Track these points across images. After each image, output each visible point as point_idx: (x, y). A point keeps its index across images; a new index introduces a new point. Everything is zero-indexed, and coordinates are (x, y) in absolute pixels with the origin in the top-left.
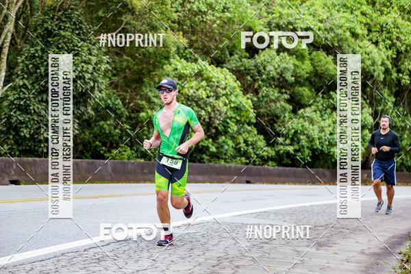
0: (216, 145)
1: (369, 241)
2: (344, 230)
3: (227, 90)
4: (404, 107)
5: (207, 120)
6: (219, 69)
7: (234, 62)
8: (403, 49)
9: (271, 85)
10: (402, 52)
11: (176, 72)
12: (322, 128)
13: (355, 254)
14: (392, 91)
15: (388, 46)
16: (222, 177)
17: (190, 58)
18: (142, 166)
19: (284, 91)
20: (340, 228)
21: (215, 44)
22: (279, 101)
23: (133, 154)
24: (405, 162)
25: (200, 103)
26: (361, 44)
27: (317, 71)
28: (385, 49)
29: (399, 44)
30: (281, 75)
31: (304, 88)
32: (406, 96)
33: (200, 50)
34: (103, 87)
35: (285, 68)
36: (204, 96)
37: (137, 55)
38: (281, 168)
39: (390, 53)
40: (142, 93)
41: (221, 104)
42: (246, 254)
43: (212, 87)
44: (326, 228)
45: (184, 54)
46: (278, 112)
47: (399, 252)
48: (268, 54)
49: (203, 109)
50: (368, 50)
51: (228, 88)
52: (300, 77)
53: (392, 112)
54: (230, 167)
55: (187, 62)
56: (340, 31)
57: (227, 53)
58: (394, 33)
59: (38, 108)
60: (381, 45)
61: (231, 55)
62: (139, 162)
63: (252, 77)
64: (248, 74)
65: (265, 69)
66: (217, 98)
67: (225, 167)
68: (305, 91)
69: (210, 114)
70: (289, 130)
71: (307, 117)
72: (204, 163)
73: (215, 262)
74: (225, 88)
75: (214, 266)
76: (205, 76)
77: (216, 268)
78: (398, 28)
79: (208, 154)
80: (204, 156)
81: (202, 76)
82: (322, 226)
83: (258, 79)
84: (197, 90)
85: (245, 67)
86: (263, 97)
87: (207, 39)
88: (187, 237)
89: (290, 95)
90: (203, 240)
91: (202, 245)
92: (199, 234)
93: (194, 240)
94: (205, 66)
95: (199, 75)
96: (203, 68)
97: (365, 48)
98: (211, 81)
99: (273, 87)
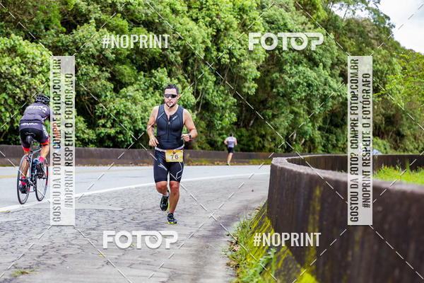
3: (44, 67)
4: (224, 86)
5: (22, 99)
6: (34, 44)
7: (50, 37)
8: (222, 27)
9: (89, 63)
10: (220, 30)
12: (146, 107)
13: (184, 238)
14: (212, 70)
15: (207, 24)
19: (104, 69)
21: (29, 18)
22: (100, 79)
25: (13, 80)
26: (181, 21)
28: (205, 27)
29: (218, 21)
30: (101, 53)
31: (125, 66)
32: (226, 75)
33: (12, 24)
36: (19, 73)
38: (102, 149)
39: (210, 30)
41: (38, 82)
42: (73, 242)
43: (27, 63)
44: (153, 211)
46: (99, 90)
47: (227, 233)
48: (87, 30)
49: (18, 87)
50: (188, 27)
51: (45, 64)
52: (121, 54)
53: (213, 91)
56: (160, 7)
57: (43, 27)
58: (214, 10)
60: (201, 22)
61: (47, 29)
63: (70, 54)
64: (66, 50)
66: (33, 75)
68: (126, 70)
69: (25, 92)
70: (111, 111)
71: (130, 96)
73: (41, 252)
74: (41, 66)
75: (39, 257)
76: (19, 52)
77: (42, 258)
78: (217, 5)
81: (16, 52)
82: (149, 209)
84: (11, 67)
85: (62, 43)
86: (82, 75)
87: (19, 12)
88: (6, 226)
89: (110, 73)
90: (25, 229)
91: (24, 233)
92: (21, 222)
93: (15, 229)
94: (19, 40)
95: (12, 50)
96: (17, 42)
97: (185, 25)
98: (26, 57)
99: (93, 64)
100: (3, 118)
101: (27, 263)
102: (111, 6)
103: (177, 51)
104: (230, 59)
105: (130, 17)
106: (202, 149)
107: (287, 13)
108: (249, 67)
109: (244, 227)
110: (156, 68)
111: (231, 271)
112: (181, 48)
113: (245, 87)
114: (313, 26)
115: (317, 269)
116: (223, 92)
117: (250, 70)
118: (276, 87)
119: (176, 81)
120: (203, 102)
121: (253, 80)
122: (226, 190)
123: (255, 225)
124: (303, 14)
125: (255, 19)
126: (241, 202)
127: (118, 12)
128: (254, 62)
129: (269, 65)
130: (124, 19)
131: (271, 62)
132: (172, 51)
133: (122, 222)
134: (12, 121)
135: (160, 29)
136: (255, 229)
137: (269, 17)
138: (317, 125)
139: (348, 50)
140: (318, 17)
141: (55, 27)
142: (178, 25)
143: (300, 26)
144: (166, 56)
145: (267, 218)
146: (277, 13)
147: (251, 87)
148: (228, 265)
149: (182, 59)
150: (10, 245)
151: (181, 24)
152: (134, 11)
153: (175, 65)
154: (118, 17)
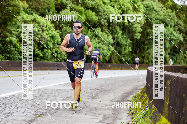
0: (43, 53)
1: (114, 95)
2: (103, 91)
4: (126, 35)
5: (38, 41)
6: (43, 18)
8: (125, 9)
10: (125, 11)
11: (23, 19)
13: (109, 102)
14: (121, 28)
15: (119, 8)
16: (46, 67)
17: (30, 13)
18: (8, 63)
20: (101, 90)
21: (41, 7)
23: (3, 57)
24: (126, 59)
26: (107, 7)
27: (88, 19)
28: (117, 10)
29: (123, 7)
32: (127, 30)
33: (34, 9)
36: (37, 30)
37: (4, 11)
39: (120, 11)
40: (7, 29)
41: (45, 34)
43: (40, 26)
44: (95, 90)
45: (27, 11)
47: (128, 100)
48: (66, 12)
49: (36, 36)
53: (121, 38)
54: (50, 63)
55: (29, 14)
56: (98, 1)
57: (47, 11)
58: (121, 2)
60: (116, 8)
61: (49, 11)
62: (7, 61)
63: (59, 22)
66: (43, 31)
67: (47, 63)
69: (40, 38)
72: (37, 61)
74: (46, 27)
76: (37, 21)
77: (47, 110)
79: (39, 57)
80: (37, 58)
82: (93, 89)
83: (61, 23)
86: (64, 31)
87: (37, 4)
90: (40, 98)
91: (40, 99)
92: (38, 94)
93: (36, 97)
94: (37, 16)
95: (34, 21)
96: (36, 17)
97: (109, 9)
98: (40, 24)
99: (68, 26)
101: (41, 112)
102: (76, 1)
103: (105, 20)
104: (129, 23)
105: (85, 6)
106: (116, 63)
107: (154, 3)
108: (137, 27)
109: (135, 97)
110: (96, 28)
111: (130, 116)
112: (107, 19)
113: (135, 36)
114: (166, 8)
115: (169, 116)
116: (125, 38)
117: (137, 28)
118: (149, 36)
119: (105, 33)
120: (116, 42)
121: (139, 32)
122: (127, 81)
123: (140, 96)
124: (161, 3)
125: (140, 6)
126: (134, 86)
127: (79, 3)
128: (139, 25)
129: (146, 26)
130: (82, 6)
131: (147, 25)
134: (34, 51)
135: (98, 11)
136: (140, 98)
137: (146, 5)
138: (168, 52)
139: (182, 19)
140: (168, 4)
141: (52, 11)
142: (106, 9)
143: (160, 9)
144: (100, 23)
145: (145, 93)
146: (150, 3)
147: (138, 36)
148: (128, 114)
149: (107, 24)
150: (34, 105)
151: (107, 8)
152: (86, 3)
153: (104, 26)
154: (79, 6)
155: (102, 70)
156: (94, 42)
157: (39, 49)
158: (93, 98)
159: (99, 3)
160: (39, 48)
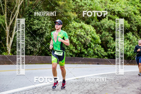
0: (87, 51)
1: (140, 85)
2: (131, 81)
5: (84, 43)
6: (88, 25)
7: (93, 23)
9: (106, 31)
11: (73, 26)
16: (89, 62)
17: (78, 22)
19: (110, 33)
22: (109, 36)
25: (81, 37)
30: (110, 28)
33: (81, 19)
34: (49, 31)
35: (111, 25)
38: (109, 59)
41: (89, 37)
42: (98, 89)
43: (86, 31)
44: (125, 80)
45: (76, 20)
46: (108, 40)
48: (105, 20)
49: (82, 39)
54: (92, 59)
56: (130, 12)
59: (27, 39)
61: (92, 20)
63: (99, 28)
64: (98, 27)
65: (104, 25)
66: (88, 35)
67: (90, 59)
69: (85, 40)
70: (112, 46)
72: (83, 57)
73: (87, 92)
74: (90, 32)
75: (87, 93)
80: (83, 55)
83: (102, 29)
84: (81, 32)
85: (97, 25)
86: (103, 35)
88: (77, 83)
89: (113, 34)
91: (82, 85)
93: (80, 84)
95: (81, 27)
96: (83, 25)
97: (139, 18)
98: (85, 29)
99: (107, 31)
100: (78, 49)
102: (113, 12)
105: (120, 16)
110: (128, 33)
112: (137, 26)
119: (135, 37)
127: (115, 14)
132: (134, 27)
133: (114, 83)
134: (81, 50)
135: (130, 19)
144: (132, 29)
149: (137, 29)
150: (78, 89)
151: (137, 18)
152: (121, 14)
153: (135, 31)
154: (115, 16)
155: (133, 65)
156: (126, 43)
157: (84, 49)
158: (123, 86)
159: (131, 14)
160: (85, 47)
